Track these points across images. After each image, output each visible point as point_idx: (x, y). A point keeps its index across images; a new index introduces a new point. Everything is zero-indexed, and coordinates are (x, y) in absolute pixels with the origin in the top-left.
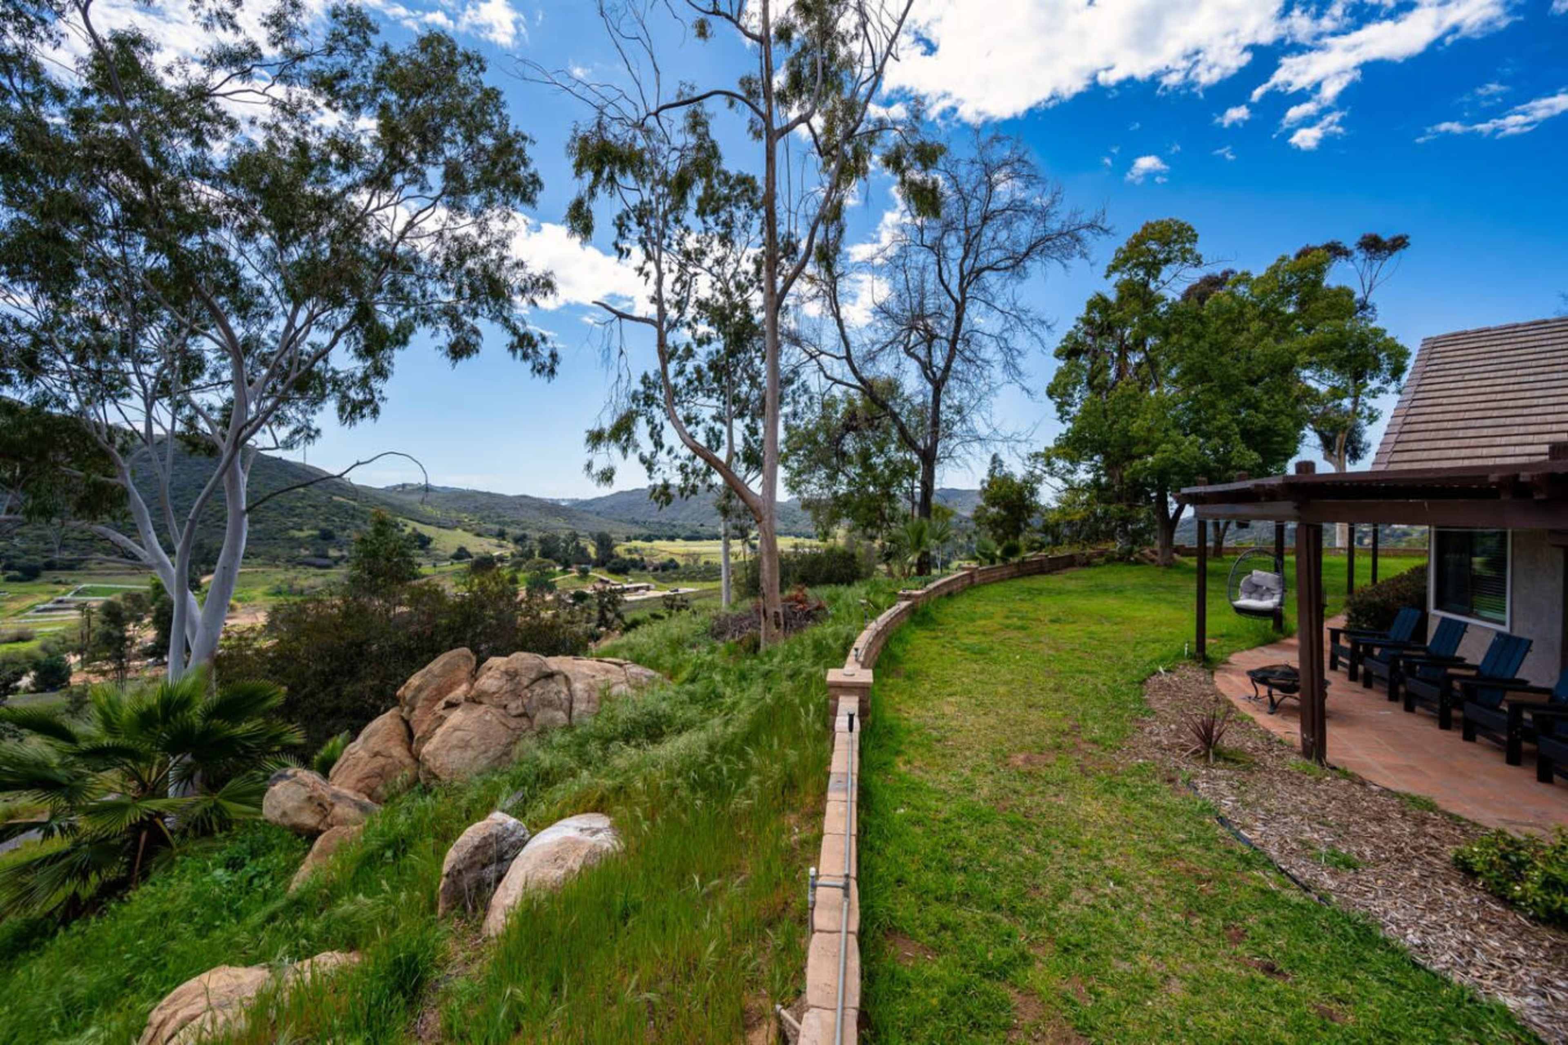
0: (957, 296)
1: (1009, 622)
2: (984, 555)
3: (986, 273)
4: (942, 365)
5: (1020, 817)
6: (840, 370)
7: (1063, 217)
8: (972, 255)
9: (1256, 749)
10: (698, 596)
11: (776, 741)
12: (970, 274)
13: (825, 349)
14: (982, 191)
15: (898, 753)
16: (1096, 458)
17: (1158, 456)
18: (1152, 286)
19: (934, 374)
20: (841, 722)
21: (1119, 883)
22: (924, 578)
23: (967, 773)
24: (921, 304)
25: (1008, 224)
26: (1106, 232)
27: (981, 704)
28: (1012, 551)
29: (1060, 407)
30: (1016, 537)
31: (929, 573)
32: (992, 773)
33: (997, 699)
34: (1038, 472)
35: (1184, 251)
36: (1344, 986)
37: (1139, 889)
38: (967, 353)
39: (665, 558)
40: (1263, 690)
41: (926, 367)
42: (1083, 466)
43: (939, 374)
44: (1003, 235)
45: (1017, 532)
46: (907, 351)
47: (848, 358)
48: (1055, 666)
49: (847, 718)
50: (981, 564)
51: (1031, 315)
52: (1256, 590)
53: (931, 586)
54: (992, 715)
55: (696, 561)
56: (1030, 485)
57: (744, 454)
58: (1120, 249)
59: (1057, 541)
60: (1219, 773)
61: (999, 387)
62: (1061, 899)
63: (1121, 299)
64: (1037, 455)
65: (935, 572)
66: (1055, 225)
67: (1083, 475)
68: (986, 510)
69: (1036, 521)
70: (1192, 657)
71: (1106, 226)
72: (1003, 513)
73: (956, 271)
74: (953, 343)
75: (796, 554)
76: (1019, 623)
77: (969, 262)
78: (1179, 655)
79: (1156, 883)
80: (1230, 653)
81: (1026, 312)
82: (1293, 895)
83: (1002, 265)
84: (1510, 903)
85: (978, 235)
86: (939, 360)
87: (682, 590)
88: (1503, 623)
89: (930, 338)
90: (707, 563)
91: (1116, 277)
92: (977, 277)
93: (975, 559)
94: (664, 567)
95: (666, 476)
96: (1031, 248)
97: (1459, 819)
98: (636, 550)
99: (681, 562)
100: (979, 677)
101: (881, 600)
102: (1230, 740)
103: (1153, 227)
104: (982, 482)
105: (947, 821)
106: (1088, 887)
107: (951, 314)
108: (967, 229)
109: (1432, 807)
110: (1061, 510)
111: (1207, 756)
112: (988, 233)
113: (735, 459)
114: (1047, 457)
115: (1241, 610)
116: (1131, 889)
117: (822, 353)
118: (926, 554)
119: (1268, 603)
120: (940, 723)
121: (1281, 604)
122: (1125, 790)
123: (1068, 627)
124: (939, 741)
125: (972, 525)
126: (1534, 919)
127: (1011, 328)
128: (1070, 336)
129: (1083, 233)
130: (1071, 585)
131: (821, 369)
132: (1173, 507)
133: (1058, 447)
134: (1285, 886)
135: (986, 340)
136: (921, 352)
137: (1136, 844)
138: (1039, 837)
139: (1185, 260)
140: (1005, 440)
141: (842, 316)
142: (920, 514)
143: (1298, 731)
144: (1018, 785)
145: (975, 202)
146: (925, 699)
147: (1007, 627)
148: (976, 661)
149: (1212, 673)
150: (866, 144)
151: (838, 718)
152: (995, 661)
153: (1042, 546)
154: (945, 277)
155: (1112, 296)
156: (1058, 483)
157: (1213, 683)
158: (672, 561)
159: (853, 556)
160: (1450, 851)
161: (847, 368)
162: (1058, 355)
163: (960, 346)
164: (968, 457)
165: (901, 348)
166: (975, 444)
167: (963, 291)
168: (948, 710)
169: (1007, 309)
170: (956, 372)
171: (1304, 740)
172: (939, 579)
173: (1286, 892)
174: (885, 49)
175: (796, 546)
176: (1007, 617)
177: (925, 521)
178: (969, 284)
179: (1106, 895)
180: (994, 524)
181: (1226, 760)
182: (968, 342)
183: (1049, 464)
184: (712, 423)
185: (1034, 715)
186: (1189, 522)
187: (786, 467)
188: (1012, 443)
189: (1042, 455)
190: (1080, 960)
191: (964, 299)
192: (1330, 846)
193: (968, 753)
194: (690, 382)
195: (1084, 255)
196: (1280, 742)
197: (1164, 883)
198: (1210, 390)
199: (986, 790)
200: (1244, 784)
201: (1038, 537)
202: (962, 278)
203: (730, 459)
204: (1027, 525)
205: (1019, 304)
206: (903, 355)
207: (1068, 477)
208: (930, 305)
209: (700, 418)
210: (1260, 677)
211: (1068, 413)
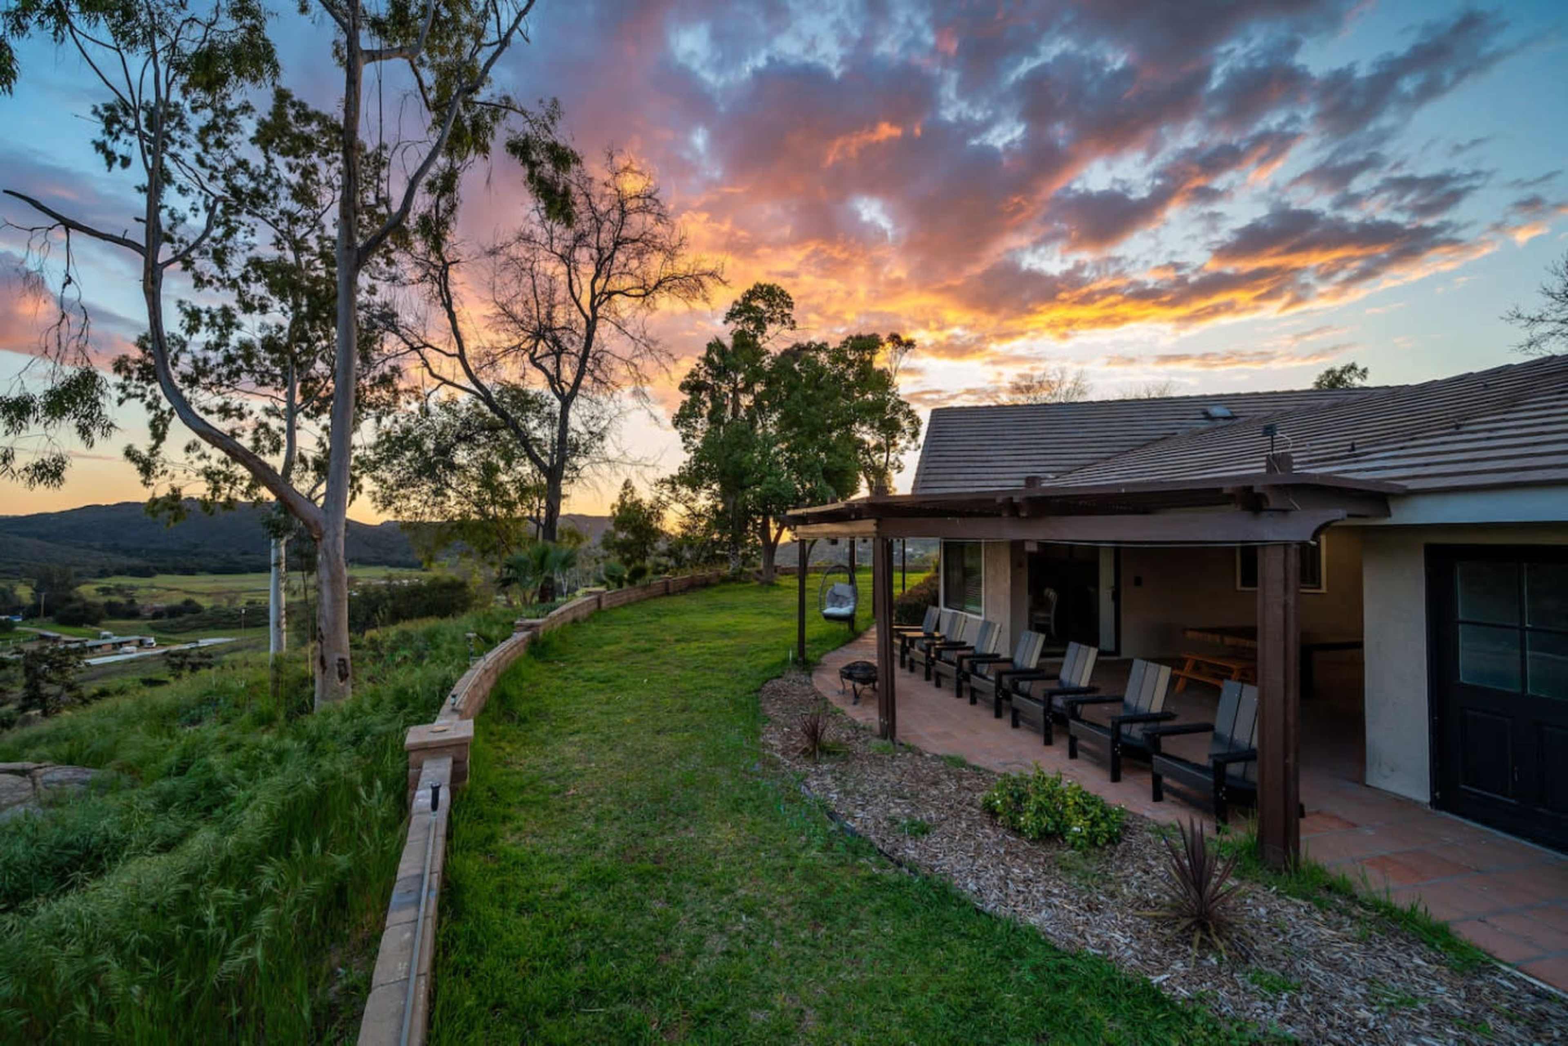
0: (588, 312)
1: (635, 645)
2: (612, 578)
3: (617, 297)
4: (571, 381)
5: (649, 866)
6: (449, 368)
7: (690, 259)
8: (604, 275)
9: (848, 739)
10: (234, 649)
11: (317, 844)
12: (601, 294)
13: (430, 342)
14: (615, 215)
15: (505, 819)
16: (715, 486)
17: (765, 486)
18: (760, 340)
19: (562, 388)
20: (422, 798)
21: (749, 915)
22: (548, 604)
23: (590, 826)
24: (549, 317)
25: (640, 254)
26: (725, 283)
27: (606, 739)
28: (639, 573)
29: (685, 437)
30: (644, 560)
31: (553, 600)
32: (618, 819)
33: (624, 730)
34: (664, 498)
35: (784, 315)
36: (939, 954)
37: (770, 914)
38: (597, 373)
39: (177, 599)
40: (849, 684)
41: (554, 380)
42: (704, 494)
43: (567, 390)
44: (634, 264)
45: (644, 555)
46: (533, 361)
47: (461, 356)
48: (683, 685)
49: (430, 792)
50: (608, 588)
51: (659, 347)
52: (837, 600)
53: (554, 613)
54: (618, 749)
55: (231, 601)
56: (657, 510)
57: (315, 461)
58: (736, 302)
59: (680, 563)
60: (825, 767)
61: (629, 411)
62: (694, 956)
63: (735, 346)
64: (663, 481)
65: (559, 599)
66: (681, 266)
67: (703, 501)
68: (614, 535)
69: (662, 546)
70: (795, 661)
71: (724, 278)
72: (631, 537)
73: (587, 287)
74: (583, 360)
75: (389, 587)
76: (648, 646)
77: (600, 283)
78: (785, 661)
79: (785, 902)
80: (821, 656)
81: (655, 343)
82: (890, 874)
83: (633, 292)
84: (1018, 832)
85: (611, 257)
86: (568, 374)
87: (204, 642)
88: (979, 614)
89: (558, 351)
90: (250, 603)
91: (732, 325)
92: (609, 298)
93: (602, 583)
94: (173, 612)
95: (176, 483)
96: (660, 283)
97: (979, 769)
98: (119, 590)
99: (206, 603)
100: (606, 708)
101: (495, 632)
102: (830, 734)
103: (762, 287)
104: (613, 507)
105: (563, 896)
106: (721, 930)
107: (582, 332)
108: (599, 250)
109: (963, 763)
110: (684, 536)
111: (814, 752)
112: (620, 257)
113: (298, 466)
114: (673, 482)
115: (828, 617)
116: (762, 917)
117: (426, 345)
118: (550, 580)
119: (845, 610)
120: (560, 770)
121: (854, 610)
122: (750, 804)
123: (694, 645)
124: (557, 793)
125: (601, 551)
126: (1033, 841)
127: (641, 355)
128: (692, 374)
129: (705, 279)
130: (694, 605)
131: (426, 365)
132: (773, 533)
133: (681, 476)
134: (884, 867)
135: (616, 364)
136: (548, 363)
137: (764, 863)
138: (670, 883)
139: (784, 322)
140: (634, 464)
141: (455, 309)
142: (544, 537)
143: (877, 717)
144: (647, 827)
145: (607, 225)
146: (544, 743)
147: (634, 651)
148: (601, 691)
149: (810, 675)
150: (488, 118)
151: (419, 793)
152: (621, 689)
153: (666, 570)
154: (576, 289)
155: (728, 342)
156: (681, 508)
157: (810, 684)
158: (188, 603)
159: (463, 585)
160: (980, 797)
161: (460, 369)
162: (682, 387)
163: (589, 364)
164: (597, 478)
165: (526, 357)
166: (603, 466)
167: (593, 309)
168: (570, 752)
169: (637, 336)
170: (586, 389)
171: (881, 724)
172: (565, 606)
173: (886, 872)
174: (512, 23)
175: (389, 578)
176: (634, 641)
177: (550, 544)
178: (600, 303)
179: (739, 933)
180: (623, 547)
181: (828, 753)
182: (598, 362)
183: (674, 489)
184: (264, 418)
185: (663, 742)
186: (786, 545)
187: (375, 479)
188: (640, 468)
189: (667, 482)
190: (718, 1029)
191: (595, 318)
192: (909, 817)
193: (591, 801)
194: (229, 359)
195: (706, 300)
196: (864, 729)
197: (791, 898)
198: (801, 434)
199: (611, 843)
200: (843, 774)
201: (663, 560)
202: (594, 296)
203: (289, 465)
204: (653, 549)
205: (648, 333)
206: (529, 365)
207: (690, 504)
208: (560, 318)
209: (246, 410)
210: (848, 673)
211: (691, 443)
